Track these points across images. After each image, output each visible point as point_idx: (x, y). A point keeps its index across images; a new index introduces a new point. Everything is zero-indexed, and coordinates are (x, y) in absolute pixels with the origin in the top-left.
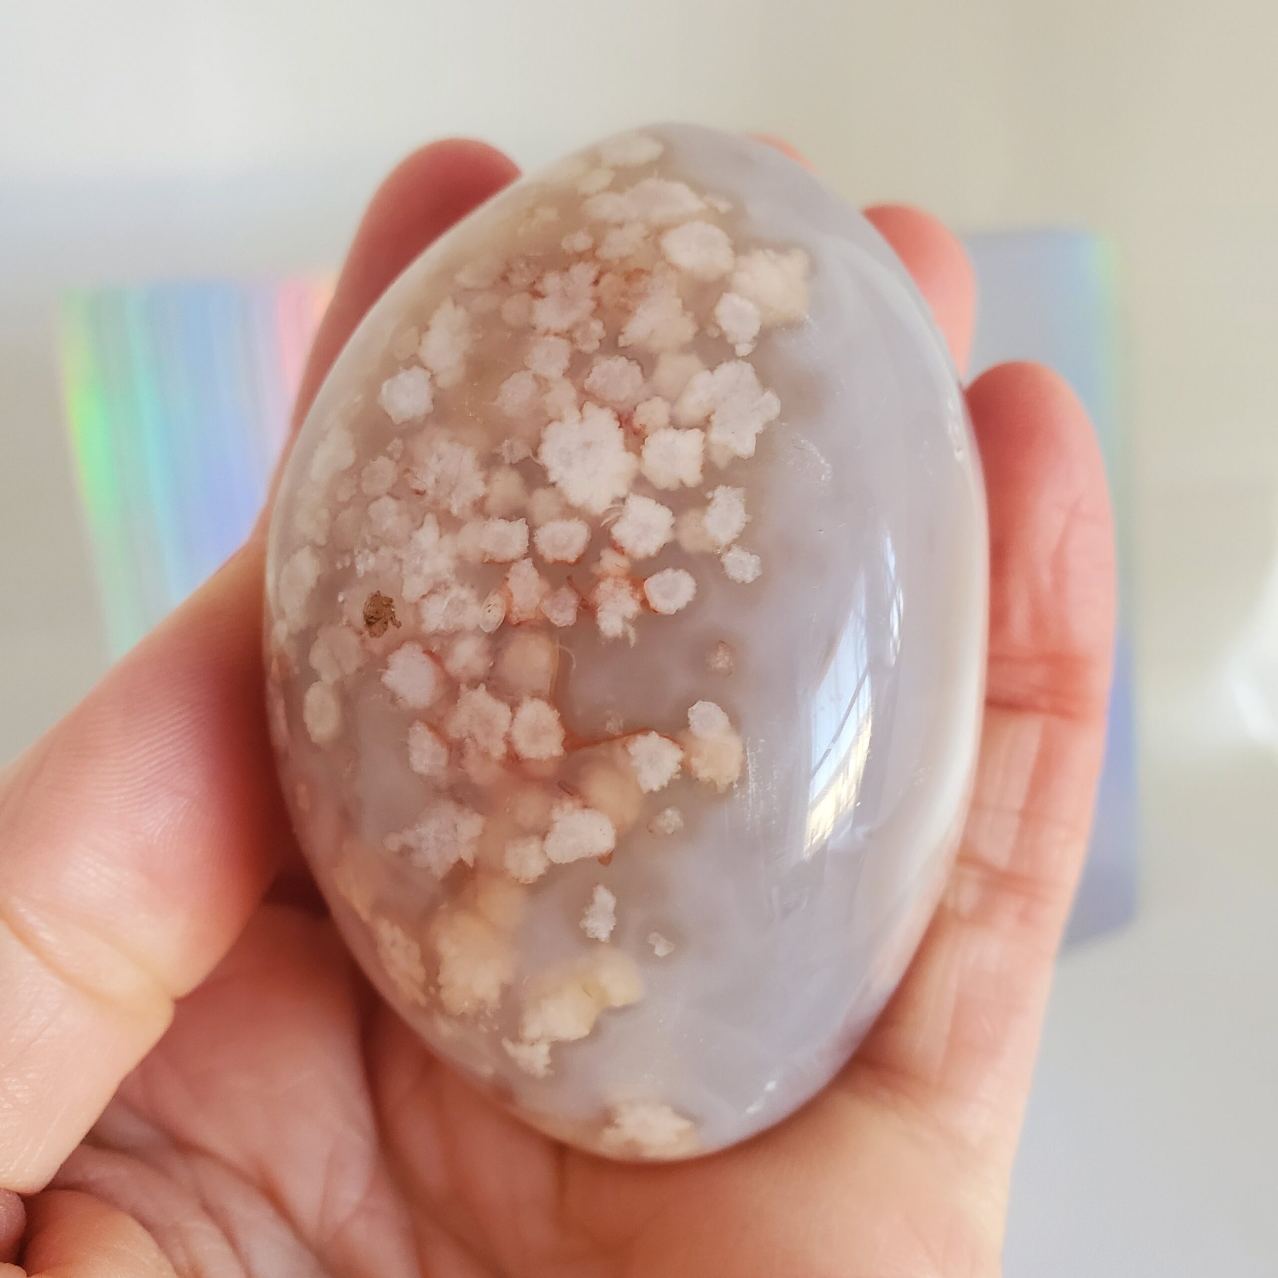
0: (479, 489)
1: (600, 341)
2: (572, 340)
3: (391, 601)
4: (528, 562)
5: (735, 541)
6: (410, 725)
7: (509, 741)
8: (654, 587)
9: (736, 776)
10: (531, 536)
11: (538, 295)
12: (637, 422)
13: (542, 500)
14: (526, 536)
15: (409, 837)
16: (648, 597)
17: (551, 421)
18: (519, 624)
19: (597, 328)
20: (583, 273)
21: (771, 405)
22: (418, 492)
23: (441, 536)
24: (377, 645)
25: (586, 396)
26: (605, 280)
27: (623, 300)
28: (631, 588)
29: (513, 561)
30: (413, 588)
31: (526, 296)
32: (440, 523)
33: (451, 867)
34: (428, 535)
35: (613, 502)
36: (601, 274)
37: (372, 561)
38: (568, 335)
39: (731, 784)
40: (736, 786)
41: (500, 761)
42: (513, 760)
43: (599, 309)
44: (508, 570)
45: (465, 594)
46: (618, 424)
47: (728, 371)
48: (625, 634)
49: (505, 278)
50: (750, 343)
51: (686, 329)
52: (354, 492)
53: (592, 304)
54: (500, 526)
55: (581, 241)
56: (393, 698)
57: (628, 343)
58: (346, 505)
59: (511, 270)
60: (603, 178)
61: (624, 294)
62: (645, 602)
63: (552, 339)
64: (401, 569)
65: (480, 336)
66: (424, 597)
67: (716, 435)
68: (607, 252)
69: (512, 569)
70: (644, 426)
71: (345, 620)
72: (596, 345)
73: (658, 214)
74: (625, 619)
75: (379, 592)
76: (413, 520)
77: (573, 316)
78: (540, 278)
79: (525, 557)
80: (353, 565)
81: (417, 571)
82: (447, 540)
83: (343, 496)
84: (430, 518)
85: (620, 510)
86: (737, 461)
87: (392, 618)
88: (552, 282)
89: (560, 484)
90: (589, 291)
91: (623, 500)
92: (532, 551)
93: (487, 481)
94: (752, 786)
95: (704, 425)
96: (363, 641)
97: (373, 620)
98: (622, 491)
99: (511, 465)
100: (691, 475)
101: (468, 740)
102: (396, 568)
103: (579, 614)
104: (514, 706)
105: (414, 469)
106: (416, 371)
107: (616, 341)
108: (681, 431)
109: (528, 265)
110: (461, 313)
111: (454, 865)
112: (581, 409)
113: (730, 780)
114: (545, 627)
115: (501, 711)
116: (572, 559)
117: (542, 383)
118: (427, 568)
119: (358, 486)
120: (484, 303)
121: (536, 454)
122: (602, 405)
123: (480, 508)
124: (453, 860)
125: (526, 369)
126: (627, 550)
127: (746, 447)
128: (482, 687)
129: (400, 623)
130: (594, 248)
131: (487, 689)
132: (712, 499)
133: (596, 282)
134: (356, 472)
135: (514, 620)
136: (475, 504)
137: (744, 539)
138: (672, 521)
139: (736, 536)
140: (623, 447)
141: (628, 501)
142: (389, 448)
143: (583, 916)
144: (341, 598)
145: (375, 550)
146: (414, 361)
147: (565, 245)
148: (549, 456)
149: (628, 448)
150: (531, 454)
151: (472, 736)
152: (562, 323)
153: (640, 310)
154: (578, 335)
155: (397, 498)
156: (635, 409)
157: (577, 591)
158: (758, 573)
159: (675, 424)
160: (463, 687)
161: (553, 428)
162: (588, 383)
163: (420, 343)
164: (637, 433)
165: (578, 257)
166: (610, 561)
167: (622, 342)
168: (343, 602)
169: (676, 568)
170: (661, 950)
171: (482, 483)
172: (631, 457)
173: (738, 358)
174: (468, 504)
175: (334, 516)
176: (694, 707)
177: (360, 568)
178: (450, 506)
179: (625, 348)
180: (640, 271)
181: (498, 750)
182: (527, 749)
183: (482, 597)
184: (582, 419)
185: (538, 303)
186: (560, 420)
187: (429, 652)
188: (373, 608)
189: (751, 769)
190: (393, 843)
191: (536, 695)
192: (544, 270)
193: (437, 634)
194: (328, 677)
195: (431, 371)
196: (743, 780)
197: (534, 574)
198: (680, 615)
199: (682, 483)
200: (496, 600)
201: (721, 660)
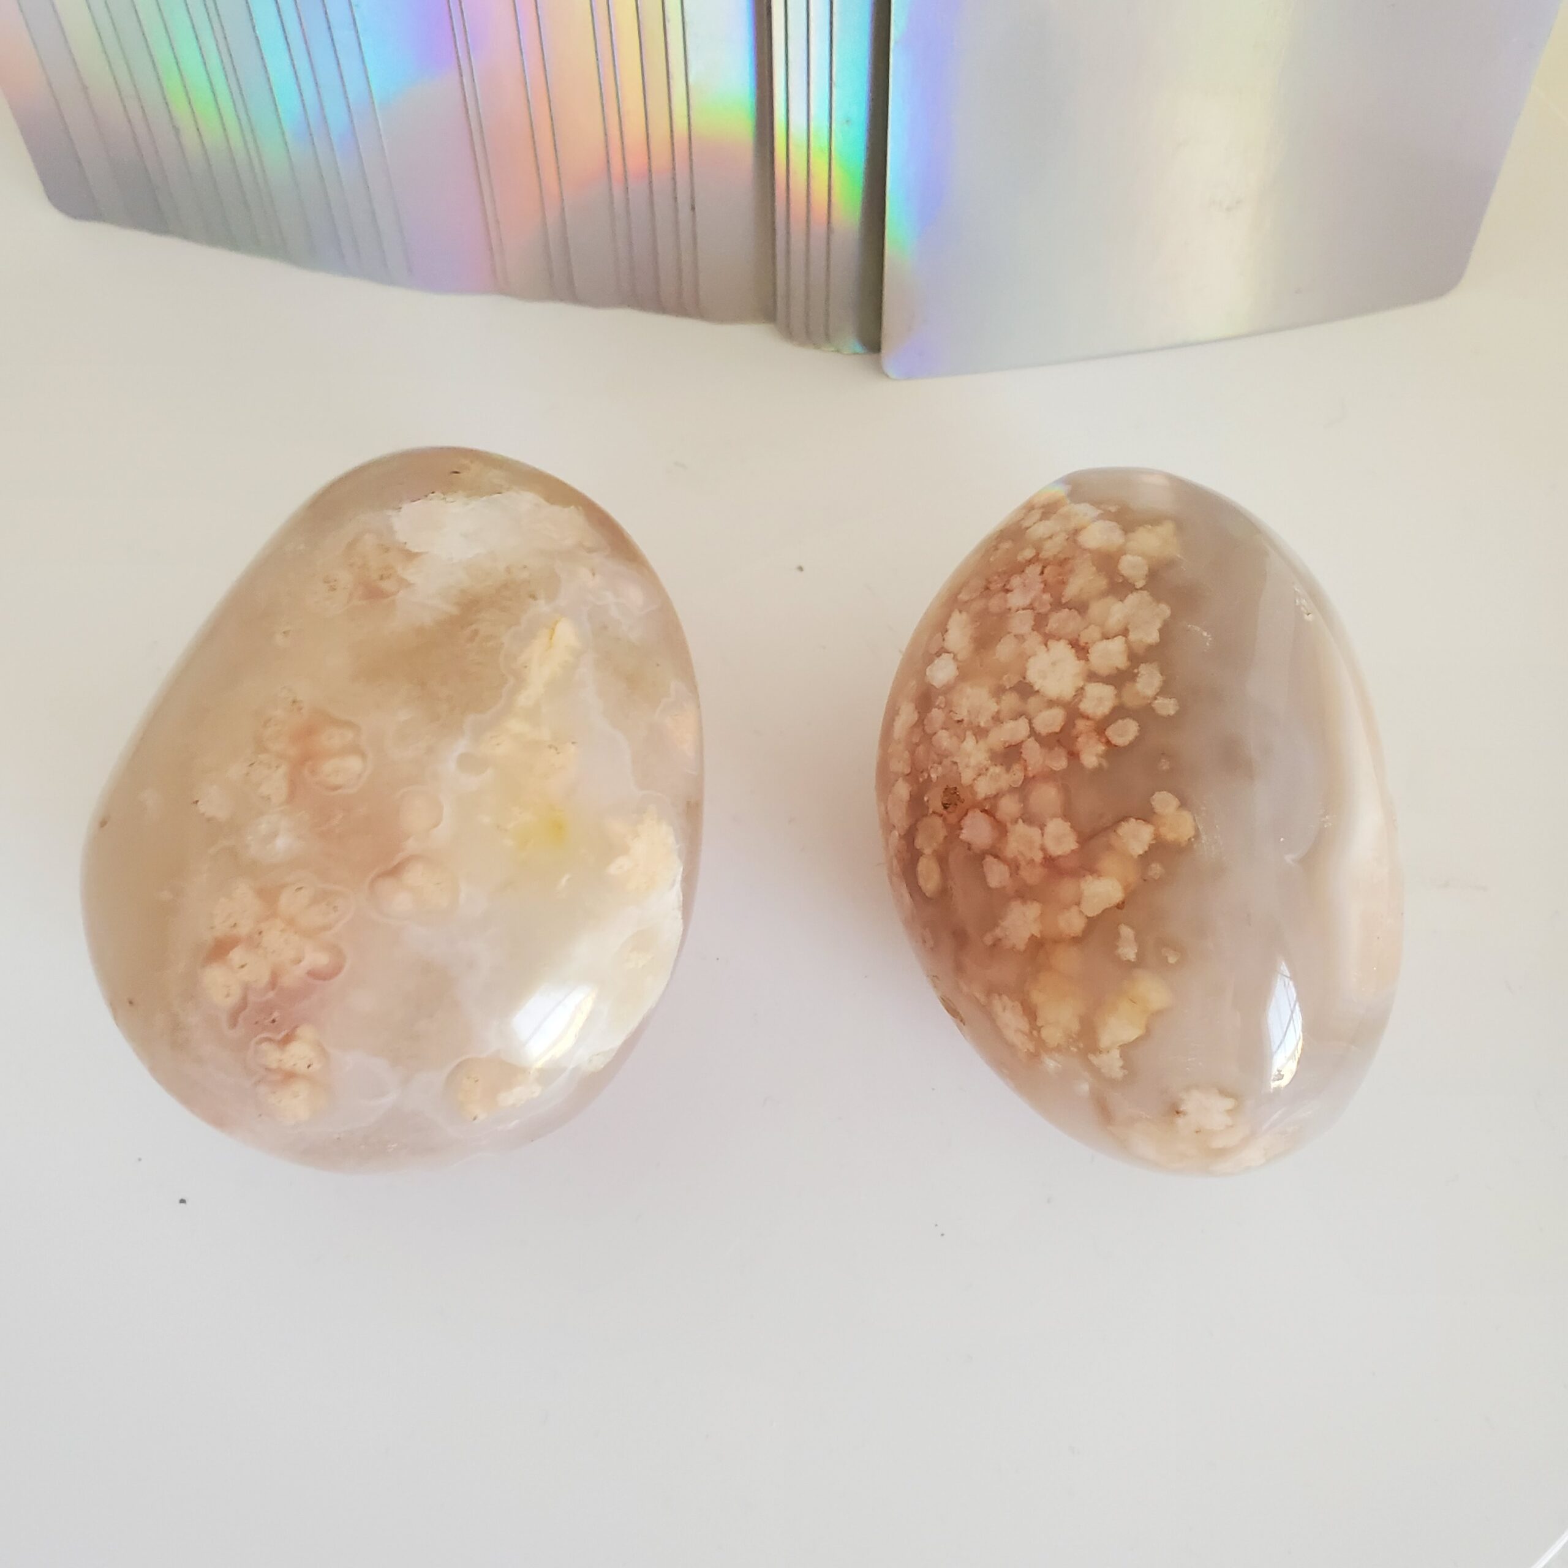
0: (993, 707)
1: (1051, 605)
2: (1033, 609)
3: (956, 788)
4: (1032, 739)
5: (1157, 694)
6: (983, 859)
7: (1043, 849)
8: (1110, 732)
9: (1192, 833)
10: (1030, 723)
11: (1008, 591)
12: (1082, 643)
13: (1033, 702)
14: (1027, 725)
15: (998, 932)
16: (1110, 739)
17: (1029, 657)
18: (1034, 777)
19: (1047, 597)
20: (1033, 571)
21: (1165, 610)
22: (959, 721)
23: (977, 742)
24: (952, 818)
25: (1048, 638)
26: (1046, 571)
27: (1060, 578)
28: (1097, 737)
29: (1022, 742)
30: (967, 776)
31: (1002, 594)
32: (975, 735)
33: (1027, 940)
34: (970, 743)
35: (1077, 691)
36: (1044, 567)
37: (940, 769)
38: (1031, 607)
39: (1189, 839)
40: (1193, 839)
41: (1041, 863)
42: (1049, 861)
43: (1047, 587)
44: (1021, 748)
45: (997, 770)
46: (1071, 646)
47: (1132, 599)
48: (1100, 765)
49: (987, 588)
50: (1143, 579)
51: (1102, 583)
52: (922, 733)
53: (1042, 586)
54: (1010, 725)
55: (1029, 553)
56: (969, 846)
57: (1067, 601)
58: (917, 745)
59: (990, 583)
60: (1036, 514)
61: (1060, 575)
62: (1108, 742)
63: (1021, 612)
64: (958, 768)
65: (978, 624)
66: (974, 779)
67: (1132, 636)
68: (1044, 555)
69: (1023, 746)
70: (1087, 643)
71: (931, 811)
72: (1049, 607)
73: (1073, 524)
74: (1097, 755)
75: (947, 786)
76: (958, 737)
77: (1032, 594)
78: (1008, 581)
79: (1029, 737)
80: (929, 776)
81: (967, 766)
82: (982, 743)
83: (916, 739)
84: (969, 733)
85: (1082, 694)
86: (1151, 648)
87: (958, 800)
88: (1016, 581)
89: (1042, 690)
90: (1039, 579)
91: (1082, 688)
92: (1033, 733)
93: (998, 703)
94: (1204, 838)
95: (1125, 632)
96: (945, 820)
97: (947, 806)
98: (1081, 684)
99: (1011, 688)
100: (1121, 662)
101: (1019, 857)
102: (955, 767)
103: (1069, 760)
104: (1042, 827)
105: (953, 709)
106: (945, 656)
107: (1060, 603)
108: (1110, 640)
109: (999, 576)
110: (964, 616)
111: (1029, 939)
112: (1046, 645)
113: (1189, 837)
114: (1049, 776)
115: (1035, 832)
116: (1058, 730)
117: (1020, 638)
118: (973, 762)
119: (924, 730)
120: (978, 605)
121: (1024, 678)
122: (1059, 639)
123: (997, 719)
124: (1028, 935)
125: (1009, 633)
126: (1091, 716)
127: (1153, 637)
128: (1020, 821)
129: (964, 800)
130: (1038, 554)
131: (1024, 822)
132: (1138, 673)
133: (1042, 573)
134: (920, 723)
135: (1031, 775)
136: (993, 718)
137: (1164, 691)
138: (1116, 692)
139: (1158, 690)
140: (1076, 658)
141: (1086, 688)
142: (937, 704)
143: (1117, 947)
144: (926, 799)
145: (940, 763)
146: (942, 651)
147: (1020, 558)
148: (1032, 676)
149: (1079, 658)
150: (1022, 679)
151: (1022, 854)
152: (1027, 601)
153: (1071, 580)
154: (1036, 605)
155: (946, 729)
156: (1079, 635)
157: (1064, 747)
158: (1178, 708)
159: (1106, 637)
160: (1009, 825)
161: (1031, 660)
162: (1047, 630)
163: (944, 640)
164: (1083, 648)
165: (1030, 562)
166: (1081, 725)
167: (1064, 601)
168: (928, 801)
169: (1123, 718)
170: (1172, 960)
171: (995, 704)
172: (1082, 662)
173: (1137, 589)
174: (990, 718)
175: (912, 753)
176: (1154, 797)
177: (934, 776)
178: (979, 723)
179: (1066, 603)
180: (1066, 560)
181: (1038, 857)
182: (1055, 850)
183: (1008, 770)
184: (1048, 650)
185: (1009, 595)
186: (1035, 654)
187: (984, 811)
188: (946, 798)
189: (1201, 828)
190: (988, 939)
191: (1054, 816)
192: (1011, 576)
193: (986, 799)
194: (928, 851)
195: (953, 653)
196: (1197, 836)
197: (1037, 745)
198: (1132, 745)
199: (1117, 668)
200: (1017, 767)
201: (1165, 765)
